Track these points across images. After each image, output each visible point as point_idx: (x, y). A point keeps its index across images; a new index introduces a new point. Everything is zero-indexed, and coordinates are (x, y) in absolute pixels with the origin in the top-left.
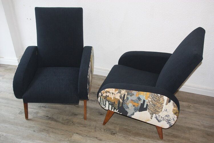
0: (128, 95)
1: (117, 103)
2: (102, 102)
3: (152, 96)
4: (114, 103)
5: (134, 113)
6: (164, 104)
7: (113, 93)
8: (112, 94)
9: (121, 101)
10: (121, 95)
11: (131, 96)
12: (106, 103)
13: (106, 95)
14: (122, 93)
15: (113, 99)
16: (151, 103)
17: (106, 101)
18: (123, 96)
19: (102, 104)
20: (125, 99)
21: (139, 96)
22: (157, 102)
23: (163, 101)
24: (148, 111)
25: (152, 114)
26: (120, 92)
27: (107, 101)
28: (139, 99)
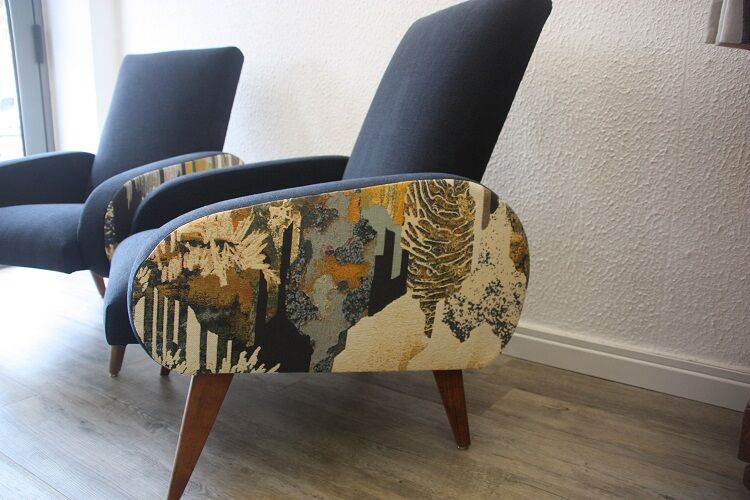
0: (305, 225)
1: (248, 306)
2: (159, 328)
3: (420, 199)
4: (236, 304)
5: (343, 336)
6: (476, 228)
7: (220, 243)
8: (215, 249)
9: (272, 276)
10: (269, 240)
11: (323, 226)
12: (183, 332)
13: (185, 271)
14: (273, 223)
15: (224, 282)
16: (421, 238)
17: (183, 314)
18: (278, 241)
19: (160, 341)
20: (294, 256)
21: (366, 215)
22: (447, 224)
23: (471, 207)
24: (410, 292)
25: (428, 306)
26: (260, 224)
27: (190, 311)
28: (365, 231)
